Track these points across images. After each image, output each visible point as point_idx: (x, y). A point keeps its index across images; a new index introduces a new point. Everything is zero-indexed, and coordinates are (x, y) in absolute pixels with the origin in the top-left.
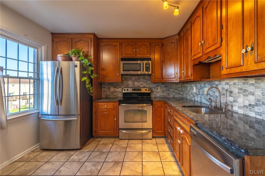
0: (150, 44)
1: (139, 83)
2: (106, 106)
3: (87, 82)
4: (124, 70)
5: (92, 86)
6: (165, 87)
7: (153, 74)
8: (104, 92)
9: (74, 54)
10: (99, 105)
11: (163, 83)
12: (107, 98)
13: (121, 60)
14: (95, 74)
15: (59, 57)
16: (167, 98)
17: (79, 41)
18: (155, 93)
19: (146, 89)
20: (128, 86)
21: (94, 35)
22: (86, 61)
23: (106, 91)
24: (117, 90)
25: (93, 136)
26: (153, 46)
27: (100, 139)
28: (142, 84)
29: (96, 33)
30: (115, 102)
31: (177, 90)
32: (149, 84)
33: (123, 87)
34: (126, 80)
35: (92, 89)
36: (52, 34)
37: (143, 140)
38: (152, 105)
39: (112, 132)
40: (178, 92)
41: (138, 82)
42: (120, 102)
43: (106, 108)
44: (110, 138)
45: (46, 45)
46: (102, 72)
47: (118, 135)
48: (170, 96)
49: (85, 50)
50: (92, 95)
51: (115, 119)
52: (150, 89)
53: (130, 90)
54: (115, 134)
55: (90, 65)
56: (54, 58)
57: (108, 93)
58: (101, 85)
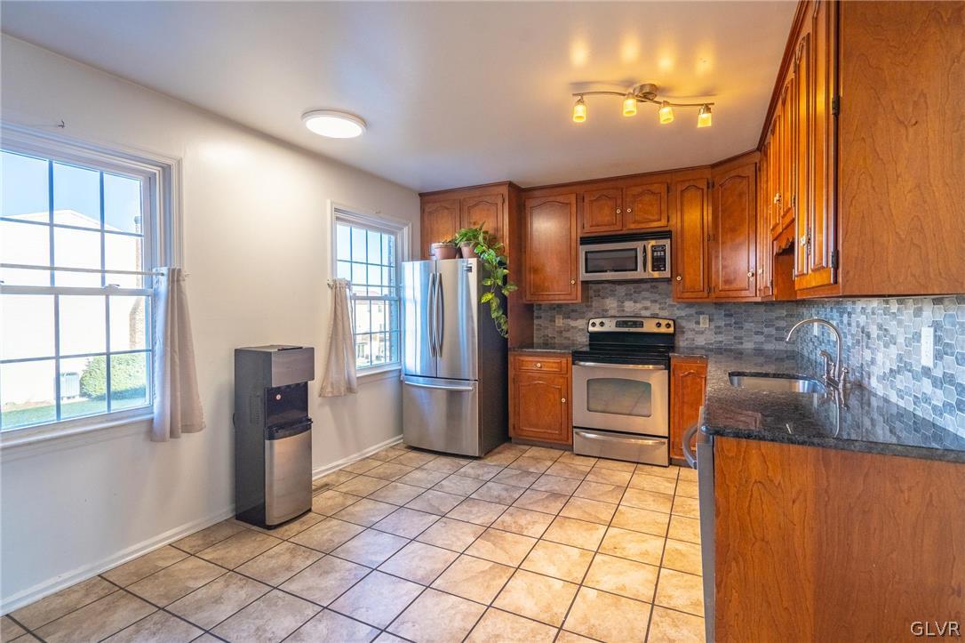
0: (668, 188)
1: (639, 306)
2: (539, 365)
3: (494, 306)
4: (589, 270)
5: (505, 313)
6: (726, 315)
7: (679, 278)
8: (538, 330)
9: (465, 239)
10: (523, 361)
11: (718, 305)
12: (546, 345)
13: (581, 244)
14: (512, 285)
15: (436, 249)
16: (731, 350)
17: (476, 205)
18: (689, 335)
19: (657, 321)
20: (603, 314)
21: (511, 185)
22: (491, 255)
23: (544, 327)
24: (573, 323)
25: (511, 438)
26: (679, 193)
27: (527, 447)
28: (646, 308)
29: (515, 180)
30: (562, 355)
31: (774, 325)
32: (672, 306)
33: (591, 315)
34: (599, 295)
35: (506, 322)
36: (421, 195)
37: (639, 465)
38: (668, 368)
39: (553, 432)
40: (774, 332)
41: (635, 302)
42: (578, 356)
43: (540, 370)
44: (551, 448)
45: (410, 225)
46: (532, 277)
47: (570, 442)
48: (744, 346)
49: (489, 226)
50: (506, 336)
51: (564, 400)
52: (671, 323)
53: (610, 326)
54: (561, 440)
55: (501, 264)
56: (425, 255)
57: (550, 333)
58: (529, 310)
